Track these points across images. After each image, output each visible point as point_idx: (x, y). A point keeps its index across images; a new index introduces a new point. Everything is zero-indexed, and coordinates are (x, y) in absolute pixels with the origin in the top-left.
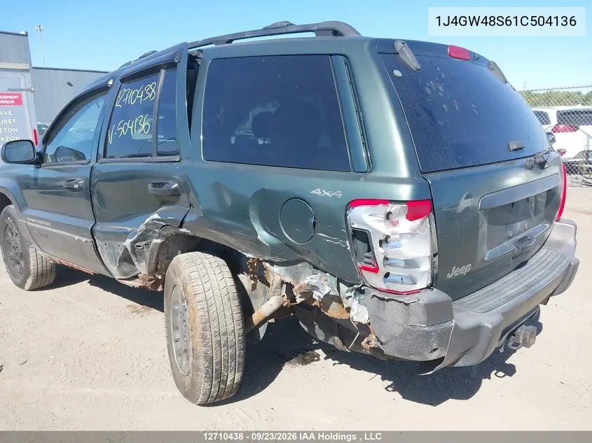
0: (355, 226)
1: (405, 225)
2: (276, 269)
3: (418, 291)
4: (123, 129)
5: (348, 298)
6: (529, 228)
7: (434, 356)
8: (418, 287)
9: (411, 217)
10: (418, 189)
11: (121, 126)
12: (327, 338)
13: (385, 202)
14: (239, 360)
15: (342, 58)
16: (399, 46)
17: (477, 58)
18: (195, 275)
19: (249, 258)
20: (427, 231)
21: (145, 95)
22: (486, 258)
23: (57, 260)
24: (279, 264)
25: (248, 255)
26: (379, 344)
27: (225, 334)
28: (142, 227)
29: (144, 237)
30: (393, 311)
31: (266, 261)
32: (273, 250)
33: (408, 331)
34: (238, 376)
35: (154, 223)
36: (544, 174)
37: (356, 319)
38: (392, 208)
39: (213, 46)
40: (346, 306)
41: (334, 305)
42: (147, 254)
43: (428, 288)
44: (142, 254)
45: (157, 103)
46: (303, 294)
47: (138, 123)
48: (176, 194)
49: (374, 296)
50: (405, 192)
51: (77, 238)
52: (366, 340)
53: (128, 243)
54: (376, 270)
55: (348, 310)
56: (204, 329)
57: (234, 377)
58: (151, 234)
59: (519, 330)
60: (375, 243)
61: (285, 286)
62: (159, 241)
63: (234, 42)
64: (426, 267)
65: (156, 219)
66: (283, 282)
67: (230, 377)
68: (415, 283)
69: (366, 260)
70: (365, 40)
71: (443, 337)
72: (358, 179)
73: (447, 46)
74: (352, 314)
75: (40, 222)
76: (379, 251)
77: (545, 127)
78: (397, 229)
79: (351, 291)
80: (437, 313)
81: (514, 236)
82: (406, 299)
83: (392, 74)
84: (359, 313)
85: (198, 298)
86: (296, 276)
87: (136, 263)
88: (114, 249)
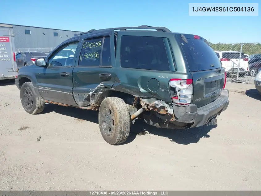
0: (171, 86)
1: (185, 86)
2: (144, 100)
3: (188, 104)
4: (87, 56)
5: (167, 107)
6: (216, 90)
7: (192, 122)
8: (188, 103)
9: (187, 83)
10: (189, 76)
11: (86, 55)
12: (154, 124)
13: (180, 79)
14: (129, 129)
15: (167, 39)
16: (182, 36)
17: (201, 38)
18: (116, 103)
19: (135, 97)
20: (191, 87)
21: (96, 45)
22: (204, 97)
23: (50, 102)
24: (145, 98)
25: (135, 96)
26: (176, 120)
27: (126, 120)
28: (96, 88)
29: (97, 91)
30: (181, 109)
31: (141, 98)
32: (144, 94)
33: (185, 114)
34: (128, 134)
35: (101, 87)
36: (220, 74)
37: (170, 113)
38: (182, 81)
39: (119, 30)
40: (166, 110)
41: (162, 110)
42: (96, 97)
43: (190, 103)
44: (94, 97)
45: (102, 48)
46: (152, 107)
47: (94, 54)
48: (110, 78)
49: (176, 105)
50: (185, 77)
51: (65, 93)
52: (172, 119)
53: (91, 93)
54: (177, 98)
55: (167, 111)
56: (120, 119)
57: (127, 134)
58: (99, 90)
59: (212, 120)
60: (177, 91)
61: (146, 105)
62: (101, 93)
63: (127, 30)
64: (190, 97)
65: (102, 86)
66: (146, 104)
67: (126, 134)
68: (187, 102)
69: (174, 95)
70: (174, 34)
71: (194, 116)
72: (172, 73)
73: (194, 35)
74: (168, 112)
75: (46, 88)
76: (178, 93)
77: (219, 58)
78: (183, 87)
79: (168, 105)
80: (193, 110)
81: (212, 92)
82: (185, 106)
83: (181, 44)
84: (170, 111)
85: (118, 109)
86: (150, 102)
87: (91, 100)
88: (82, 96)
